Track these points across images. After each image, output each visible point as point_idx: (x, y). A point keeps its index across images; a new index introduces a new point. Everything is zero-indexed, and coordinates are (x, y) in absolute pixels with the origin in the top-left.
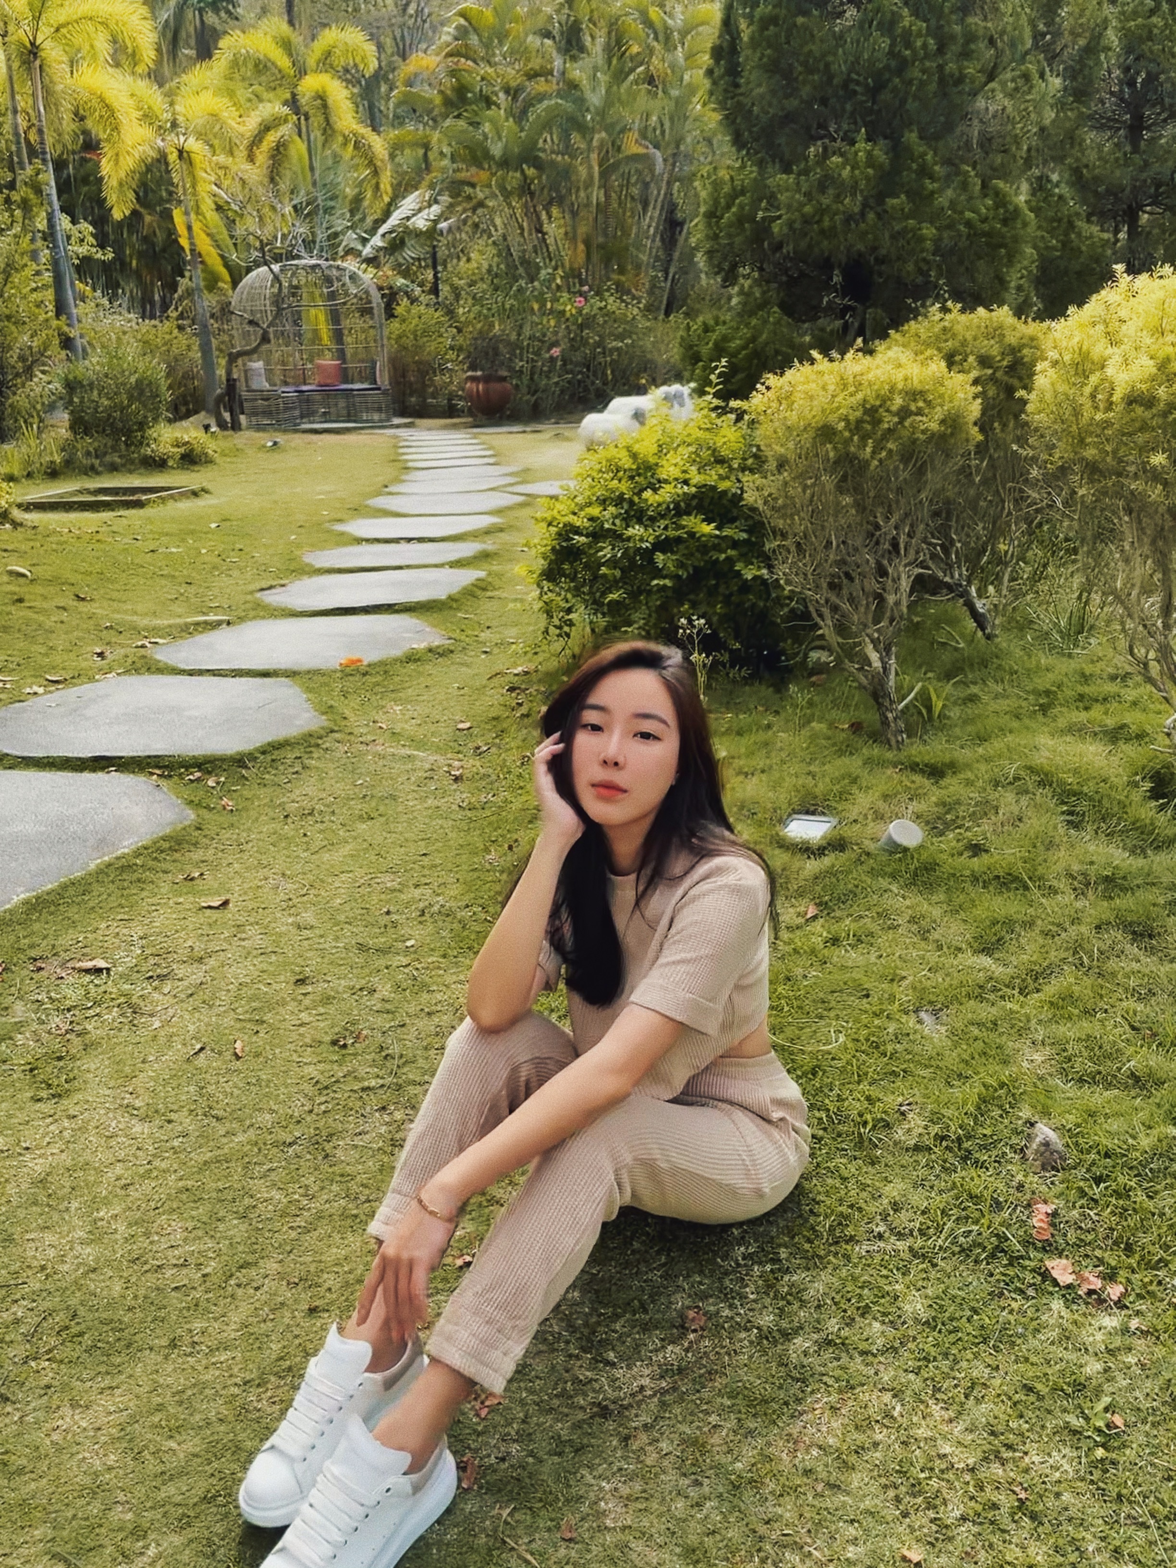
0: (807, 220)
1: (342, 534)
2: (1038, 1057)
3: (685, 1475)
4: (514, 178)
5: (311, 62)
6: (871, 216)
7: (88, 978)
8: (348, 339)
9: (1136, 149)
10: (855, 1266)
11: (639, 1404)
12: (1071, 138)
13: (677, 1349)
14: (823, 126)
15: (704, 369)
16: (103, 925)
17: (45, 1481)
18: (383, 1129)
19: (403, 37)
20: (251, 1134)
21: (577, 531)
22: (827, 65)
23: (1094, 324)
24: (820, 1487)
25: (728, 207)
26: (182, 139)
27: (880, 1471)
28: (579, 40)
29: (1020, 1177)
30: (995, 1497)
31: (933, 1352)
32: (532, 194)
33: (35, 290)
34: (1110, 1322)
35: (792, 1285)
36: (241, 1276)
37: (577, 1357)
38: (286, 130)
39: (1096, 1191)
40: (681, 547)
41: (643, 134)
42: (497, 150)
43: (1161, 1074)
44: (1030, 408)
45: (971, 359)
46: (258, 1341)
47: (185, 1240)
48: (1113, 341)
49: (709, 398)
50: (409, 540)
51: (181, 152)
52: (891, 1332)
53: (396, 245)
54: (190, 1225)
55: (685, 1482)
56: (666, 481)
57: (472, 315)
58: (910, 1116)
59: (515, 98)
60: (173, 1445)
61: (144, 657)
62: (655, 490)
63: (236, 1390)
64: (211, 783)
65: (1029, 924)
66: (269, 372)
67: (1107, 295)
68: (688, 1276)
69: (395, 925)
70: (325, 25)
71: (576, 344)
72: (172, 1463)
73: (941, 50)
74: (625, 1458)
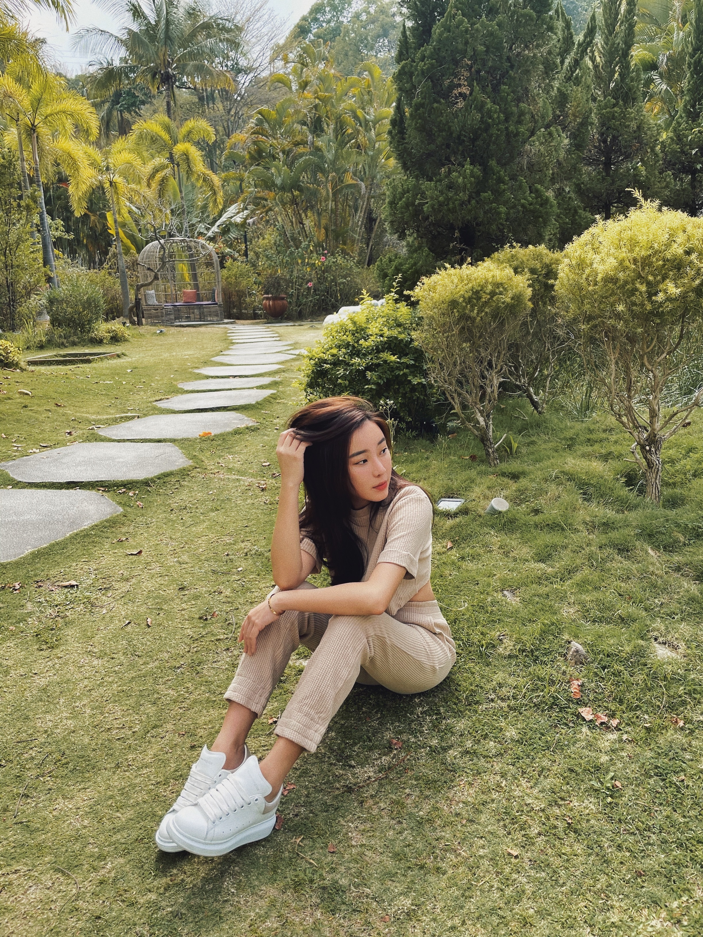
0: (441, 204)
1: (198, 374)
2: (572, 611)
3: (393, 819)
4: (287, 196)
5: (180, 137)
6: (473, 202)
7: (66, 590)
8: (200, 279)
9: (608, 175)
10: (480, 715)
11: (368, 785)
12: (575, 168)
13: (388, 758)
14: (448, 159)
15: (390, 279)
16: (74, 564)
17: (50, 834)
18: (228, 659)
19: (228, 126)
20: (157, 663)
21: (325, 361)
22: (450, 127)
23: (586, 245)
24: (464, 822)
25: (400, 199)
26: (112, 176)
27: (496, 812)
28: (321, 126)
29: (564, 668)
30: (556, 823)
31: (521, 754)
32: (297, 204)
33: (32, 252)
34: (613, 736)
35: (447, 725)
36: (153, 732)
37: (335, 765)
38: (167, 171)
39: (603, 674)
40: (380, 368)
41: (355, 174)
42: (278, 181)
43: (635, 616)
44: (556, 288)
45: (526, 270)
46: (165, 763)
47: (123, 716)
48: (596, 250)
49: (392, 294)
50: (235, 377)
51: (111, 183)
52: (499, 746)
53: (226, 230)
54: (125, 708)
55: (393, 822)
56: (371, 335)
57: (266, 266)
58: (505, 641)
59: (288, 155)
60: (118, 814)
61: (93, 434)
62: (366, 340)
63: (152, 787)
64: (131, 494)
65: (565, 547)
66: (158, 297)
67: (592, 230)
68: (392, 723)
69: (231, 561)
70: (186, 119)
71: (321, 280)
72: (118, 824)
73: (507, 120)
74: (361, 812)
